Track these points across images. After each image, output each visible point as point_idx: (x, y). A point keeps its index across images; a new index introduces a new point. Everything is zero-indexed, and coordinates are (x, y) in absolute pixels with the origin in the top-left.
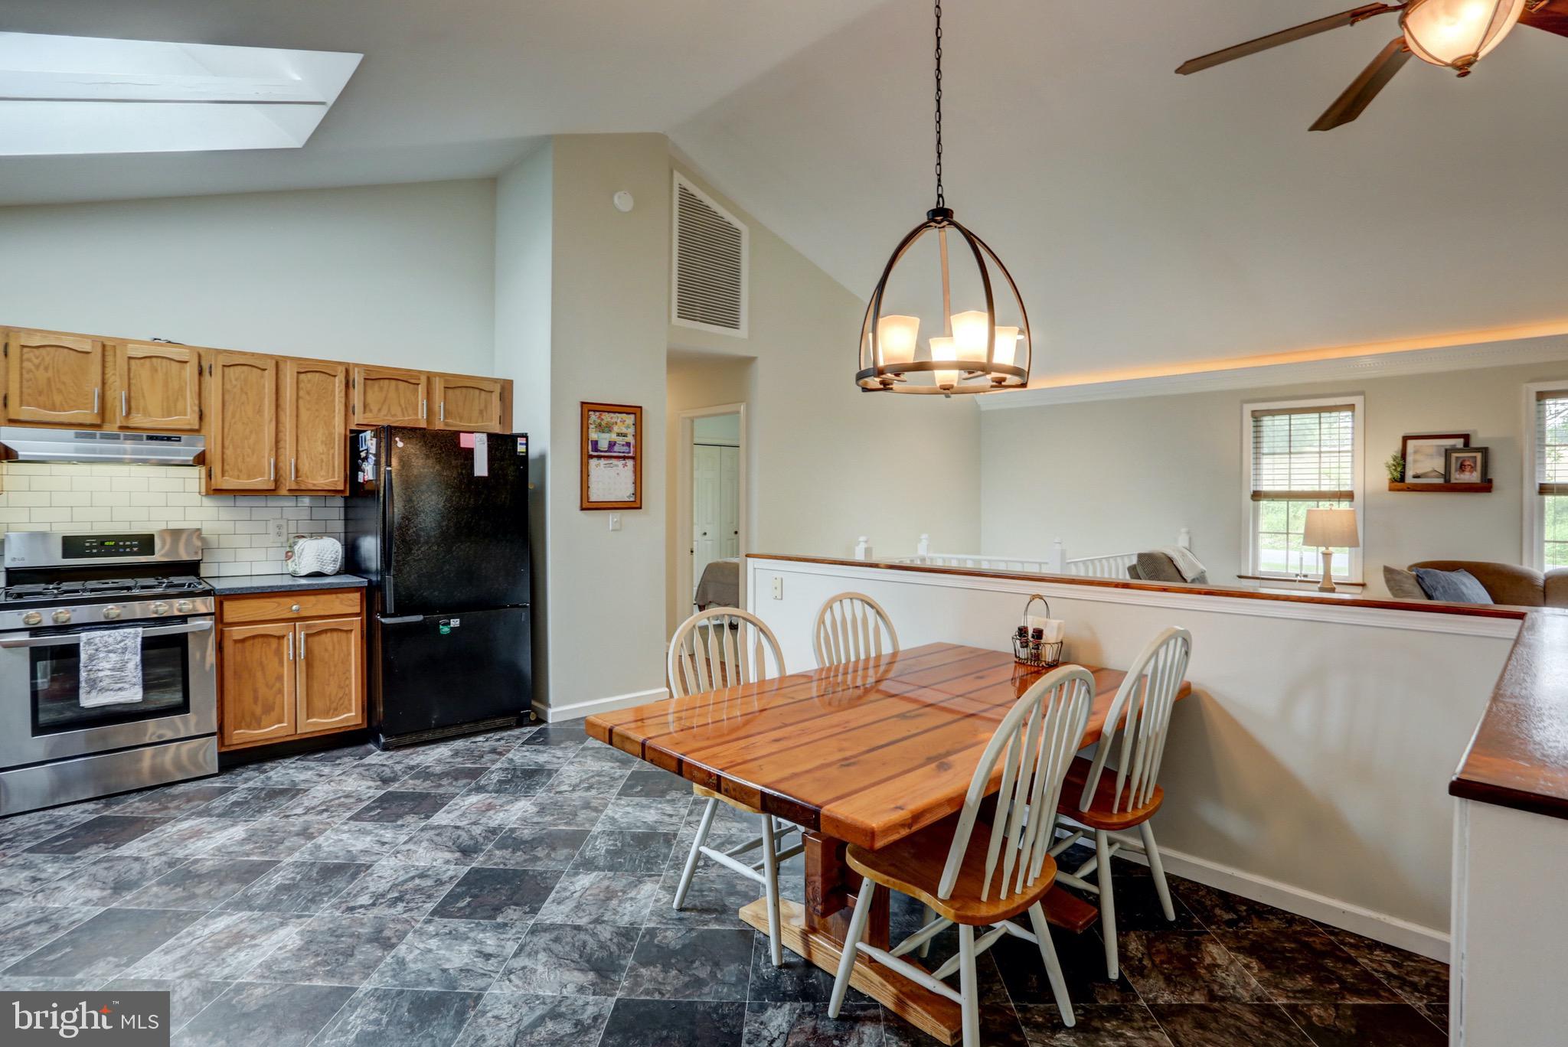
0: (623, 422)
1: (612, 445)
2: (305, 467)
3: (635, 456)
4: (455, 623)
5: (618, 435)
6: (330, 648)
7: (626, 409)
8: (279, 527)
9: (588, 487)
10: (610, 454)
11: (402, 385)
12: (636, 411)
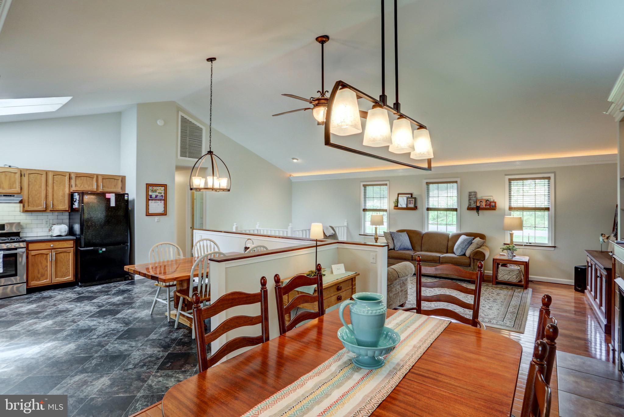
0: (160, 189)
1: (156, 196)
2: (56, 203)
3: (165, 199)
4: (104, 249)
5: (159, 193)
6: (63, 257)
7: (162, 185)
8: (47, 221)
9: (148, 209)
10: (156, 199)
11: (88, 178)
12: (165, 186)
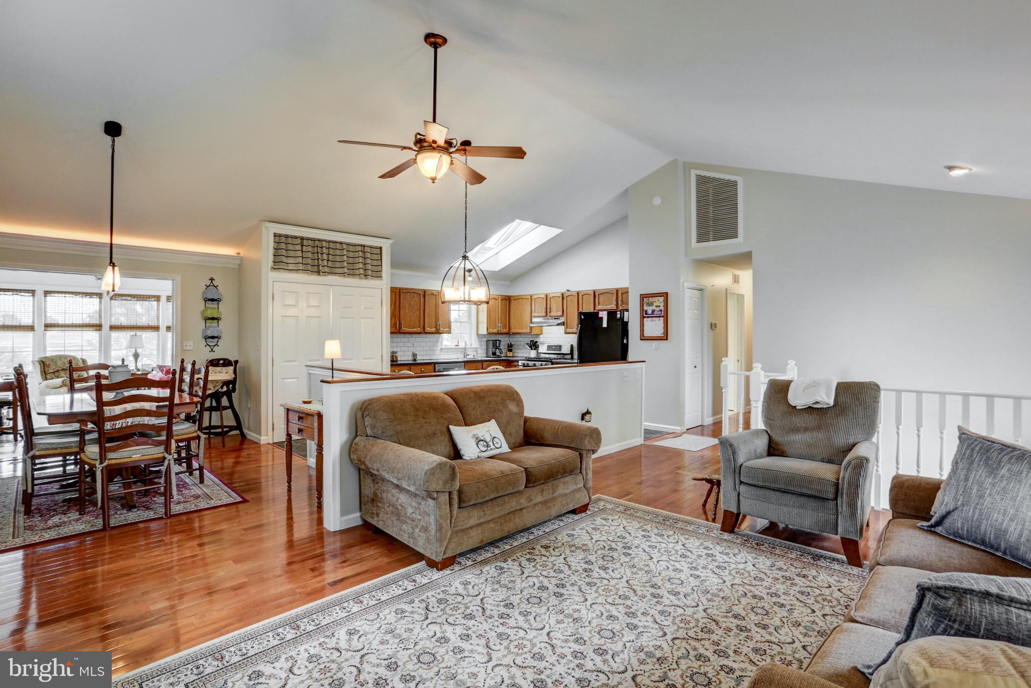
0: (658, 300)
1: (653, 311)
3: (665, 315)
5: (656, 306)
9: (643, 331)
10: (653, 315)
12: (665, 295)
